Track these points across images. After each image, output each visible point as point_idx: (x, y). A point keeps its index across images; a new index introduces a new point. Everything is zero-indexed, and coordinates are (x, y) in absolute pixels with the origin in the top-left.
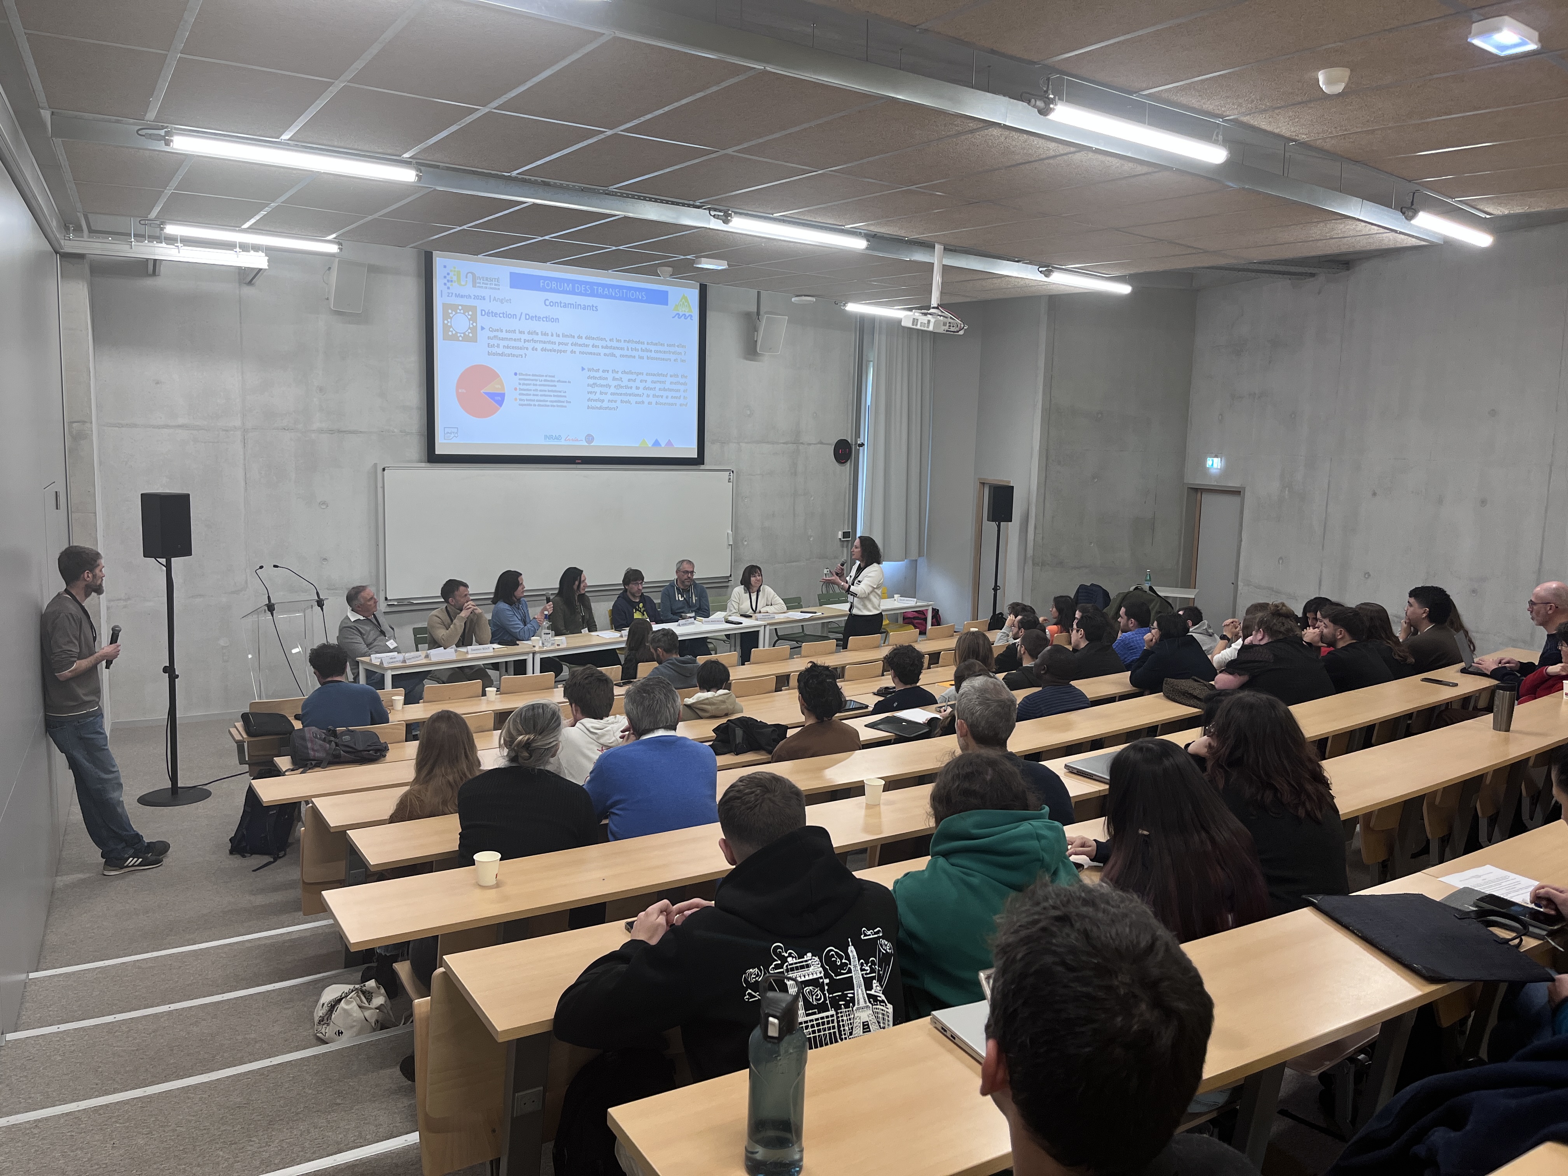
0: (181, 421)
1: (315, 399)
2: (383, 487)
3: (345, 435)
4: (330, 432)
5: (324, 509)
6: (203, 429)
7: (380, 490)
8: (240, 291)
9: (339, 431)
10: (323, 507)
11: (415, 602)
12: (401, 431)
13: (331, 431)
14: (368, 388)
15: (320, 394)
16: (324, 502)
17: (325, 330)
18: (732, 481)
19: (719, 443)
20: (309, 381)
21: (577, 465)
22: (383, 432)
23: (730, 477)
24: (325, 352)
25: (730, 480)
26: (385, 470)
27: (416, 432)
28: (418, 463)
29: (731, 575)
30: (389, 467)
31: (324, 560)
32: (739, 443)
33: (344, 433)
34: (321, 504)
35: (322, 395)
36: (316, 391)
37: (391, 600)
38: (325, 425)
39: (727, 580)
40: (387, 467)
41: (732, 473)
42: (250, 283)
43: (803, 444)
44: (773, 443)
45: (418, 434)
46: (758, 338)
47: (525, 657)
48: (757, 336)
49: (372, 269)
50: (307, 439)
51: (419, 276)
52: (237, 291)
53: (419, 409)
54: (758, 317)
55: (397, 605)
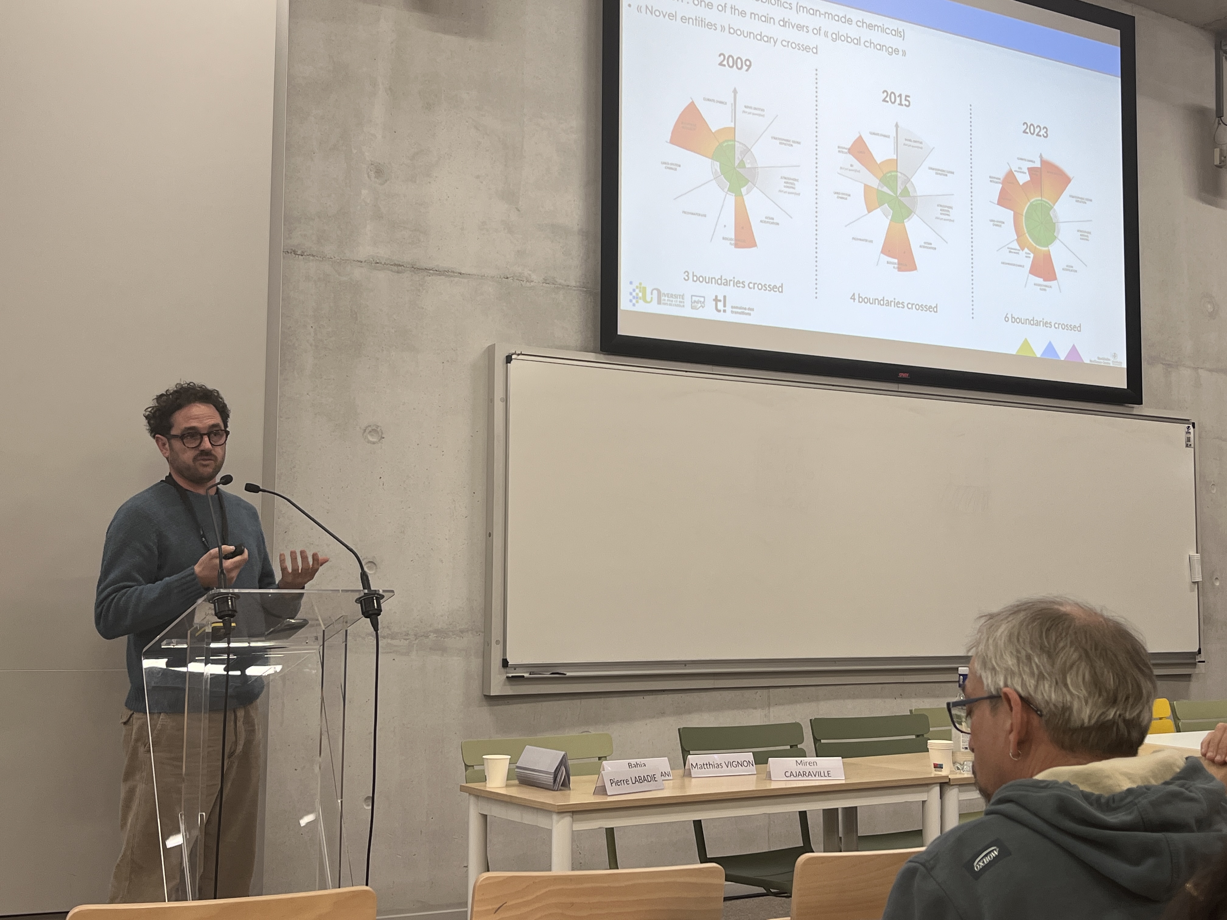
1: (364, 192)
2: (506, 400)
3: (428, 279)
4: (396, 268)
5: (374, 443)
7: (499, 406)
9: (415, 269)
10: (371, 439)
11: (568, 674)
12: (545, 281)
13: (398, 267)
14: (478, 177)
15: (376, 179)
16: (374, 428)
17: (392, 43)
18: (1192, 446)
19: (1161, 365)
20: (353, 150)
21: (901, 385)
22: (507, 278)
23: (1188, 435)
24: (390, 89)
25: (1189, 443)
26: (511, 359)
27: (578, 284)
28: (581, 351)
29: (1200, 650)
30: (521, 354)
31: (369, 564)
32: (1196, 369)
33: (426, 274)
34: (367, 431)
35: (381, 184)
36: (368, 174)
37: (515, 667)
38: (383, 252)
39: (1192, 661)
40: (515, 354)
41: (1194, 427)
45: (582, 291)
46: (1223, 158)
47: (923, 796)
48: (1221, 155)
50: (343, 279)
53: (586, 234)
54: (1220, 117)
55: (528, 679)
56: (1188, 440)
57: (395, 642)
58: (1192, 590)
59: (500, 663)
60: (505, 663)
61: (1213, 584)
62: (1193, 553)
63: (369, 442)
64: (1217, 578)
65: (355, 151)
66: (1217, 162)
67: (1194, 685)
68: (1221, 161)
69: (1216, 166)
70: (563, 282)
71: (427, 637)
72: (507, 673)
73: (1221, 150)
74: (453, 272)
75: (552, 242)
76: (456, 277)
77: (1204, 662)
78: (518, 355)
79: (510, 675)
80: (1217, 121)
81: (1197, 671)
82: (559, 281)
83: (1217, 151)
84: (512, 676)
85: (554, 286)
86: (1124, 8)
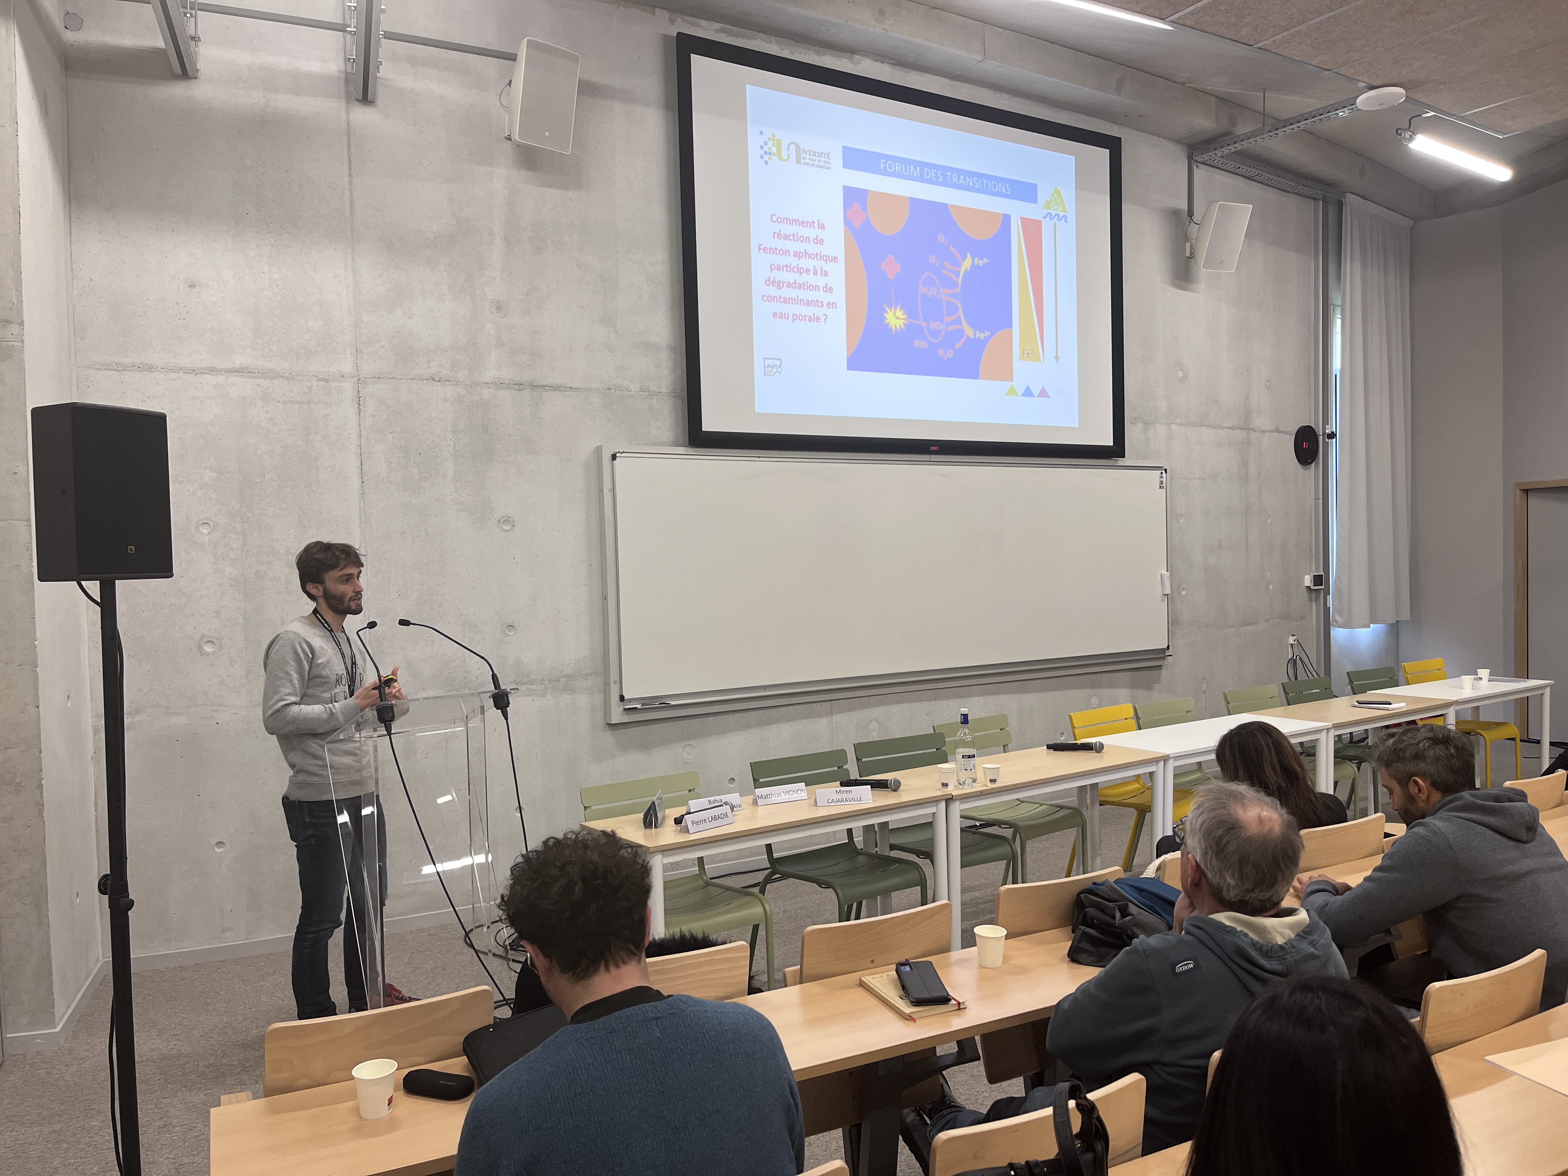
0: (238, 361)
1: (488, 325)
2: (613, 490)
3: (544, 393)
4: (517, 387)
5: (507, 531)
6: (281, 377)
7: (607, 496)
8: (348, 114)
9: (534, 386)
10: (505, 527)
11: (673, 703)
12: (642, 390)
13: (519, 386)
14: (582, 307)
15: (498, 315)
16: (507, 518)
17: (504, 198)
18: (1165, 487)
19: (1141, 424)
20: (477, 290)
21: (932, 456)
22: (610, 389)
23: (1161, 479)
24: (505, 237)
25: (1162, 485)
26: (616, 457)
27: (668, 391)
28: (673, 446)
29: (1168, 646)
30: (624, 452)
31: (509, 628)
32: (1169, 424)
33: (542, 390)
34: (502, 521)
35: (501, 318)
36: (490, 310)
37: (630, 700)
38: (506, 374)
39: (1162, 655)
40: (619, 452)
41: (1166, 472)
42: (366, 98)
43: (1255, 431)
44: (1215, 427)
45: (672, 396)
46: (1193, 251)
47: (932, 810)
48: (1191, 248)
49: (587, 89)
50: (476, 398)
51: (668, 107)
52: (343, 114)
53: (673, 349)
54: (1191, 216)
55: (640, 709)
56: (1162, 482)
57: (533, 687)
58: (1163, 601)
59: (617, 698)
60: (622, 698)
61: (1180, 594)
62: (1164, 572)
63: (503, 530)
64: (1183, 589)
65: (478, 292)
66: (1188, 254)
67: (1164, 672)
68: (1191, 254)
69: (1188, 257)
70: (656, 390)
71: (558, 681)
72: (624, 706)
73: (1191, 244)
74: (565, 387)
75: (645, 357)
76: (567, 391)
77: (1171, 655)
78: (622, 453)
79: (627, 707)
80: (1189, 219)
81: (1166, 662)
82: (653, 389)
83: (1188, 245)
84: (628, 709)
85: (648, 393)
86: (1113, 131)
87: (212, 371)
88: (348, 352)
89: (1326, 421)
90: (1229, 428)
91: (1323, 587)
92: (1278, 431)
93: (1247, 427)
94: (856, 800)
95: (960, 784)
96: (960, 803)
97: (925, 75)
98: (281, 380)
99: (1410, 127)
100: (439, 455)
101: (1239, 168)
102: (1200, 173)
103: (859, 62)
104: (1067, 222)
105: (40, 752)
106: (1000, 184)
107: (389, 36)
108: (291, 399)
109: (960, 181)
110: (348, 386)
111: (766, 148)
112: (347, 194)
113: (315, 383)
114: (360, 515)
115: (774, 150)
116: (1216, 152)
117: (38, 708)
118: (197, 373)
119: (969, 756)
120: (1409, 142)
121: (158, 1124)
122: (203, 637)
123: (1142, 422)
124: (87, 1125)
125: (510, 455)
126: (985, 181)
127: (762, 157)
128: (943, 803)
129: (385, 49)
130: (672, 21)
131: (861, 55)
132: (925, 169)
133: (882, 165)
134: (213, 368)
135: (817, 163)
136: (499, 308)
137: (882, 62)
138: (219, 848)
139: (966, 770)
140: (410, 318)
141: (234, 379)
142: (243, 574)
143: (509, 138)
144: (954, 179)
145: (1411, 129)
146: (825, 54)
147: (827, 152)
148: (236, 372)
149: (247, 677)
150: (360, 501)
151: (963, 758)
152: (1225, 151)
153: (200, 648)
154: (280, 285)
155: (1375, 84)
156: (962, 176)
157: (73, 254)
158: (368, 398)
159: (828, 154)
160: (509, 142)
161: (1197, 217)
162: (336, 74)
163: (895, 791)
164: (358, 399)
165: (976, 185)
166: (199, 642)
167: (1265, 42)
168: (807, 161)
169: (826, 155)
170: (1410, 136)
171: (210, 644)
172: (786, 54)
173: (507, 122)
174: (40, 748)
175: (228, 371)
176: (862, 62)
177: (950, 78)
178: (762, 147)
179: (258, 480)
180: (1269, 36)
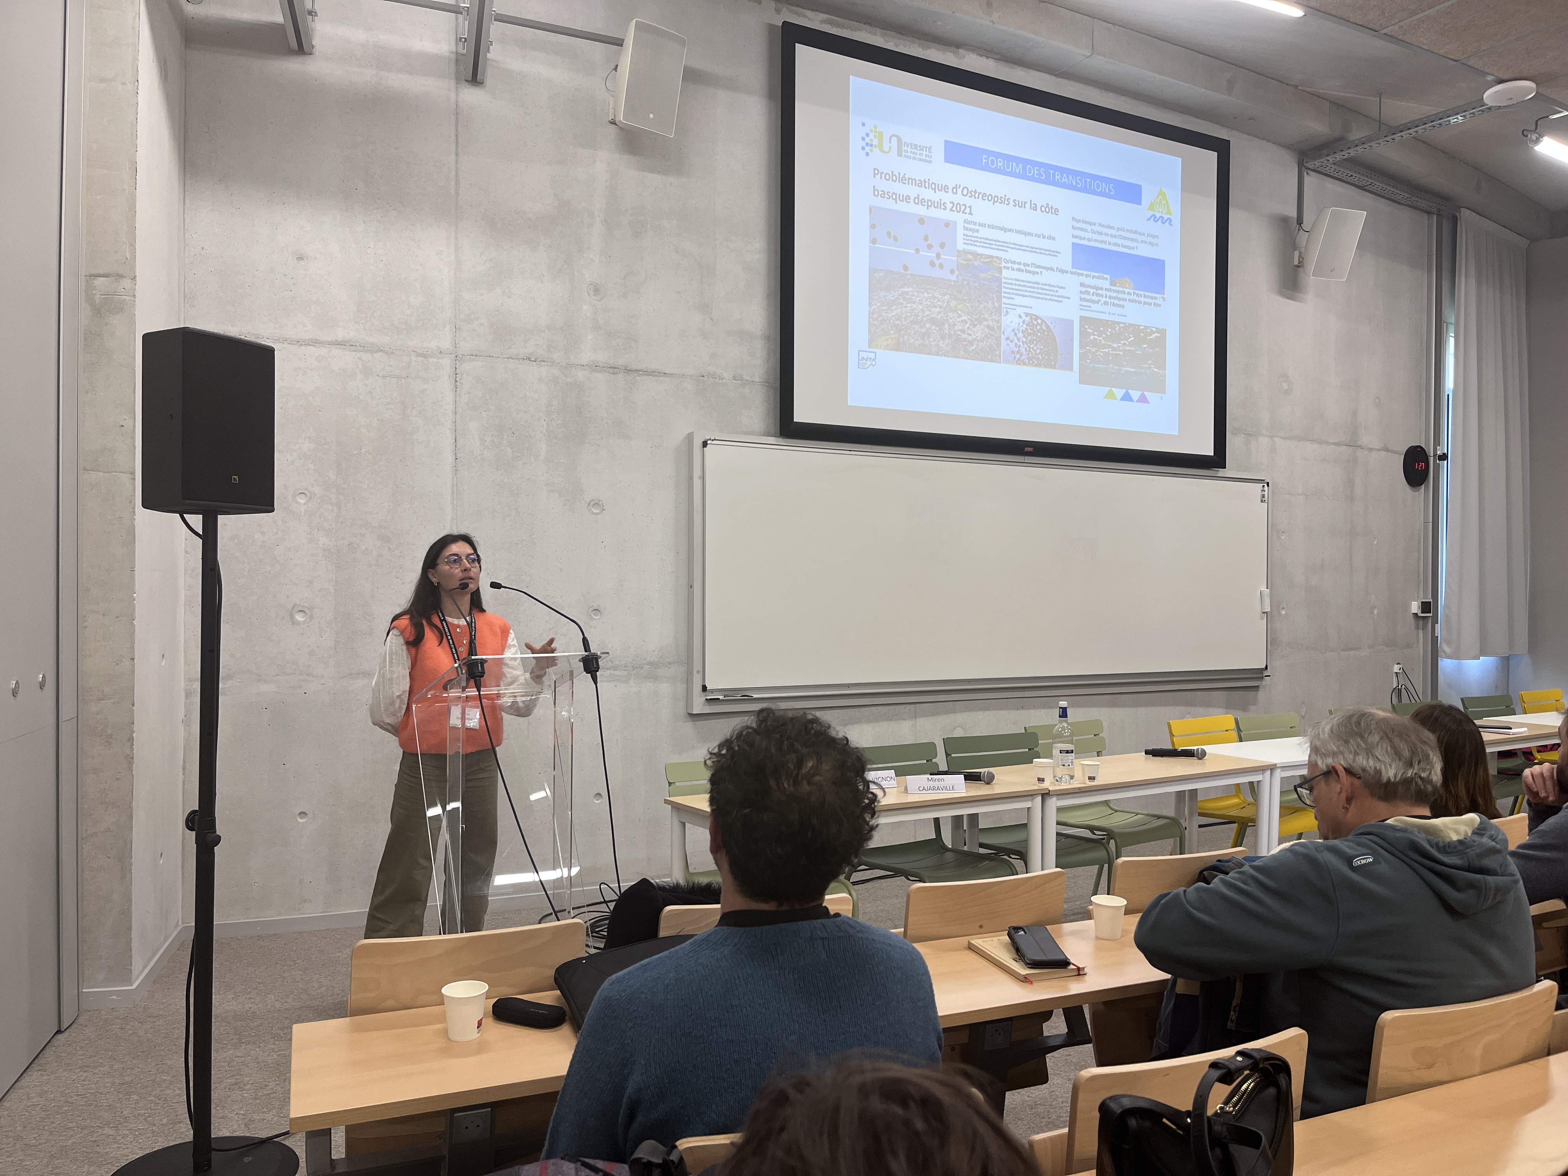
0: (341, 334)
1: (585, 307)
2: (703, 478)
3: (638, 378)
5: (597, 514)
6: (382, 351)
7: (697, 483)
8: (457, 95)
9: (628, 370)
10: (595, 511)
11: (755, 696)
12: (734, 378)
13: (613, 369)
14: (678, 292)
15: (595, 297)
16: (597, 502)
17: (606, 181)
18: (1266, 501)
19: (1243, 435)
20: (575, 272)
21: (1026, 457)
22: (703, 376)
23: (1263, 493)
24: (605, 220)
25: (1264, 499)
26: (707, 444)
27: (761, 380)
28: (764, 435)
29: (1267, 666)
30: (715, 440)
31: (595, 612)
33: (636, 374)
34: (591, 504)
35: (598, 301)
36: (588, 292)
37: (712, 691)
38: (601, 357)
39: (1260, 676)
40: (710, 440)
41: (1268, 486)
42: (475, 78)
43: (1363, 448)
44: (1320, 442)
45: (765, 386)
46: (1301, 259)
47: (1028, 804)
48: (1300, 256)
49: (691, 76)
50: (569, 380)
51: (770, 96)
52: (453, 95)
53: (767, 338)
54: (1300, 224)
55: (723, 700)
56: (1263, 496)
57: (618, 673)
58: (1262, 619)
59: (700, 688)
60: (704, 688)
61: (1280, 613)
62: (1263, 588)
63: (593, 513)
64: (1283, 608)
65: (576, 274)
66: (1296, 263)
67: (1261, 694)
68: (1300, 262)
69: (1296, 266)
70: (749, 378)
71: (642, 668)
72: (706, 696)
73: (1300, 253)
74: (659, 372)
75: (740, 345)
76: (661, 376)
77: (1269, 676)
78: (713, 440)
79: (709, 698)
80: (1298, 227)
81: (1264, 683)
82: (745, 377)
83: (1296, 253)
84: (711, 699)
85: (741, 382)
86: (1221, 133)
87: (315, 342)
88: (447, 329)
89: (1437, 442)
90: (1335, 444)
91: (1431, 615)
92: (1387, 450)
93: (1353, 444)
94: (948, 789)
95: (1057, 781)
96: (1057, 799)
97: (1031, 71)
98: (381, 354)
99: (1536, 128)
100: (532, 435)
101: (1352, 176)
102: (1311, 180)
103: (964, 57)
104: (1171, 225)
105: (133, 705)
106: (1104, 184)
107: (502, 19)
108: (390, 374)
109: (1063, 180)
110: (446, 362)
111: (867, 140)
112: (453, 173)
113: (414, 359)
114: (453, 492)
115: (875, 142)
116: (1329, 158)
117: (134, 661)
118: (301, 345)
119: (1067, 751)
120: (1536, 143)
121: (230, 1081)
122: (295, 606)
123: (1244, 434)
124: (158, 1079)
125: (602, 438)
126: (1088, 180)
127: (863, 148)
128: (1040, 798)
129: (495, 30)
130: (778, 11)
131: (967, 50)
132: (1028, 166)
133: (984, 161)
134: (317, 340)
135: (918, 156)
136: (596, 290)
137: (988, 57)
138: (301, 818)
139: (1064, 765)
140: (509, 297)
141: (336, 351)
142: (336, 546)
143: (613, 123)
144: (1057, 177)
145: (1537, 131)
146: (930, 48)
147: (929, 146)
148: (338, 344)
149: (335, 649)
150: (453, 477)
151: (1061, 753)
152: (1338, 157)
153: (292, 617)
154: (384, 260)
155: (1505, 77)
156: (1065, 175)
157: (186, 222)
158: (465, 376)
159: (930, 148)
160: (613, 126)
161: (1306, 225)
162: (447, 54)
163: (988, 784)
164: (455, 376)
165: (1079, 184)
166: (292, 610)
167: (1391, 28)
168: (909, 154)
169: (928, 149)
170: (1537, 138)
171: (301, 614)
172: (890, 45)
173: (611, 106)
174: (133, 701)
175: (330, 343)
176: (967, 56)
177: (1055, 75)
178: (863, 139)
179: (355, 453)
180: (1397, 20)
